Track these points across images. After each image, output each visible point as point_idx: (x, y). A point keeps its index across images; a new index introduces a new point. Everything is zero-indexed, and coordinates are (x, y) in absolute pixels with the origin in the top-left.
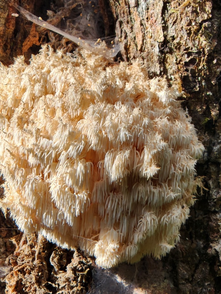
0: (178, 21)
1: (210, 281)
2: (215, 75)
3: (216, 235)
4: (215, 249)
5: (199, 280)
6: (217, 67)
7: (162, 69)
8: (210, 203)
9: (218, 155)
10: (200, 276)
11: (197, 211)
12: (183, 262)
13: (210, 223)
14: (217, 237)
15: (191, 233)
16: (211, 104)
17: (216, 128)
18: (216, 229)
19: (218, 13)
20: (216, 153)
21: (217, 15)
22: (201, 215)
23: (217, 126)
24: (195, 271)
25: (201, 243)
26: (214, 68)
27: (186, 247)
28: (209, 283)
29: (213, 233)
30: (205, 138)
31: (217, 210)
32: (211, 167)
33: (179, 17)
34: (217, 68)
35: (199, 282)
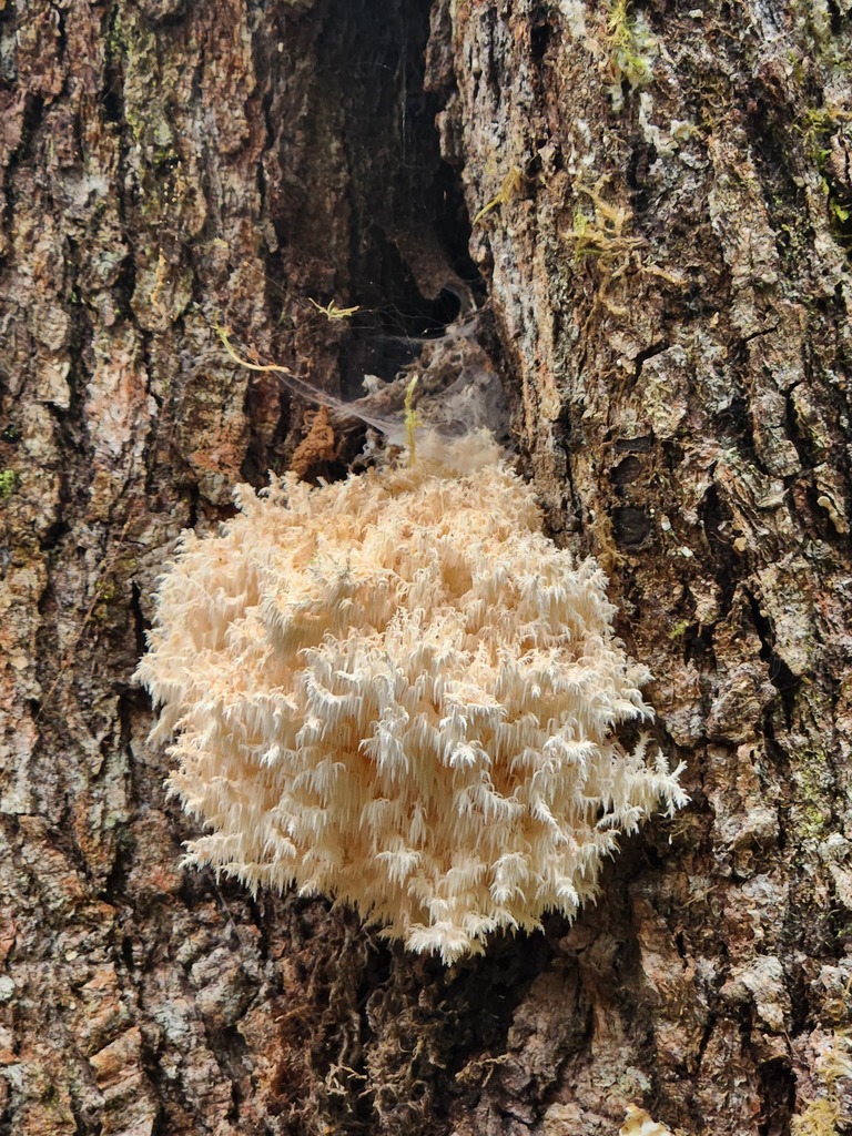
0: (591, 358)
1: (747, 1074)
2: (692, 499)
3: (745, 943)
4: (742, 983)
5: (716, 1072)
6: (694, 477)
7: (566, 495)
8: (718, 853)
9: (723, 722)
10: (720, 1060)
11: (691, 879)
12: (669, 1018)
13: (727, 911)
14: (747, 948)
15: (680, 939)
16: (693, 583)
17: (715, 647)
18: (744, 926)
19: (686, 329)
20: (720, 715)
21: (683, 336)
22: (702, 889)
23: (716, 642)
24: (703, 1046)
25: (709, 968)
26: (687, 480)
27: (669, 976)
28: (744, 1080)
29: (738, 939)
30: (688, 677)
31: (741, 874)
32: (712, 756)
33: (590, 350)
34: (697, 481)
35: (717, 1076)
